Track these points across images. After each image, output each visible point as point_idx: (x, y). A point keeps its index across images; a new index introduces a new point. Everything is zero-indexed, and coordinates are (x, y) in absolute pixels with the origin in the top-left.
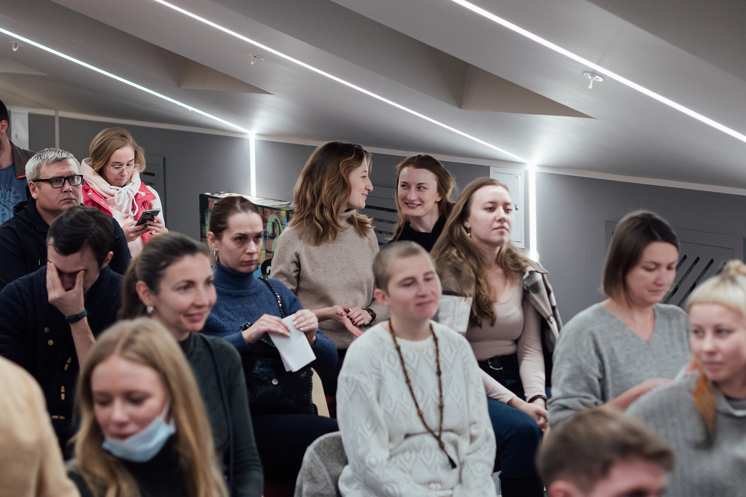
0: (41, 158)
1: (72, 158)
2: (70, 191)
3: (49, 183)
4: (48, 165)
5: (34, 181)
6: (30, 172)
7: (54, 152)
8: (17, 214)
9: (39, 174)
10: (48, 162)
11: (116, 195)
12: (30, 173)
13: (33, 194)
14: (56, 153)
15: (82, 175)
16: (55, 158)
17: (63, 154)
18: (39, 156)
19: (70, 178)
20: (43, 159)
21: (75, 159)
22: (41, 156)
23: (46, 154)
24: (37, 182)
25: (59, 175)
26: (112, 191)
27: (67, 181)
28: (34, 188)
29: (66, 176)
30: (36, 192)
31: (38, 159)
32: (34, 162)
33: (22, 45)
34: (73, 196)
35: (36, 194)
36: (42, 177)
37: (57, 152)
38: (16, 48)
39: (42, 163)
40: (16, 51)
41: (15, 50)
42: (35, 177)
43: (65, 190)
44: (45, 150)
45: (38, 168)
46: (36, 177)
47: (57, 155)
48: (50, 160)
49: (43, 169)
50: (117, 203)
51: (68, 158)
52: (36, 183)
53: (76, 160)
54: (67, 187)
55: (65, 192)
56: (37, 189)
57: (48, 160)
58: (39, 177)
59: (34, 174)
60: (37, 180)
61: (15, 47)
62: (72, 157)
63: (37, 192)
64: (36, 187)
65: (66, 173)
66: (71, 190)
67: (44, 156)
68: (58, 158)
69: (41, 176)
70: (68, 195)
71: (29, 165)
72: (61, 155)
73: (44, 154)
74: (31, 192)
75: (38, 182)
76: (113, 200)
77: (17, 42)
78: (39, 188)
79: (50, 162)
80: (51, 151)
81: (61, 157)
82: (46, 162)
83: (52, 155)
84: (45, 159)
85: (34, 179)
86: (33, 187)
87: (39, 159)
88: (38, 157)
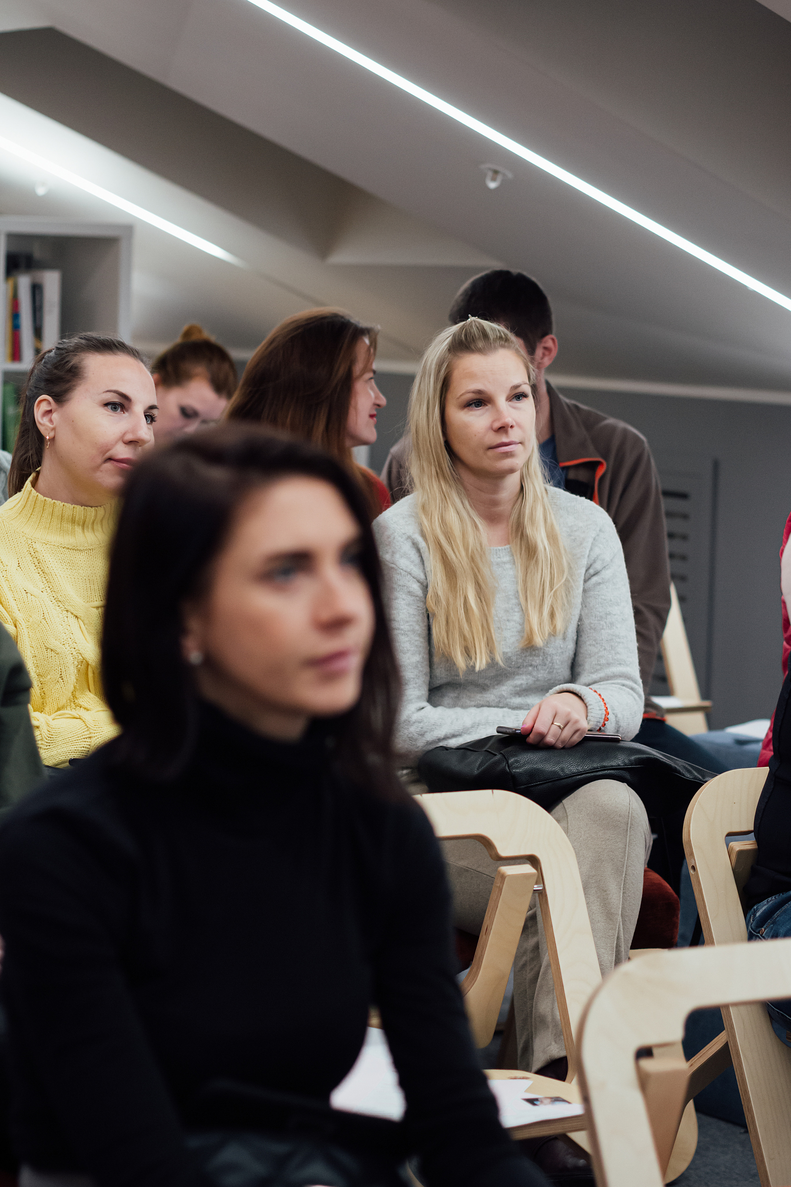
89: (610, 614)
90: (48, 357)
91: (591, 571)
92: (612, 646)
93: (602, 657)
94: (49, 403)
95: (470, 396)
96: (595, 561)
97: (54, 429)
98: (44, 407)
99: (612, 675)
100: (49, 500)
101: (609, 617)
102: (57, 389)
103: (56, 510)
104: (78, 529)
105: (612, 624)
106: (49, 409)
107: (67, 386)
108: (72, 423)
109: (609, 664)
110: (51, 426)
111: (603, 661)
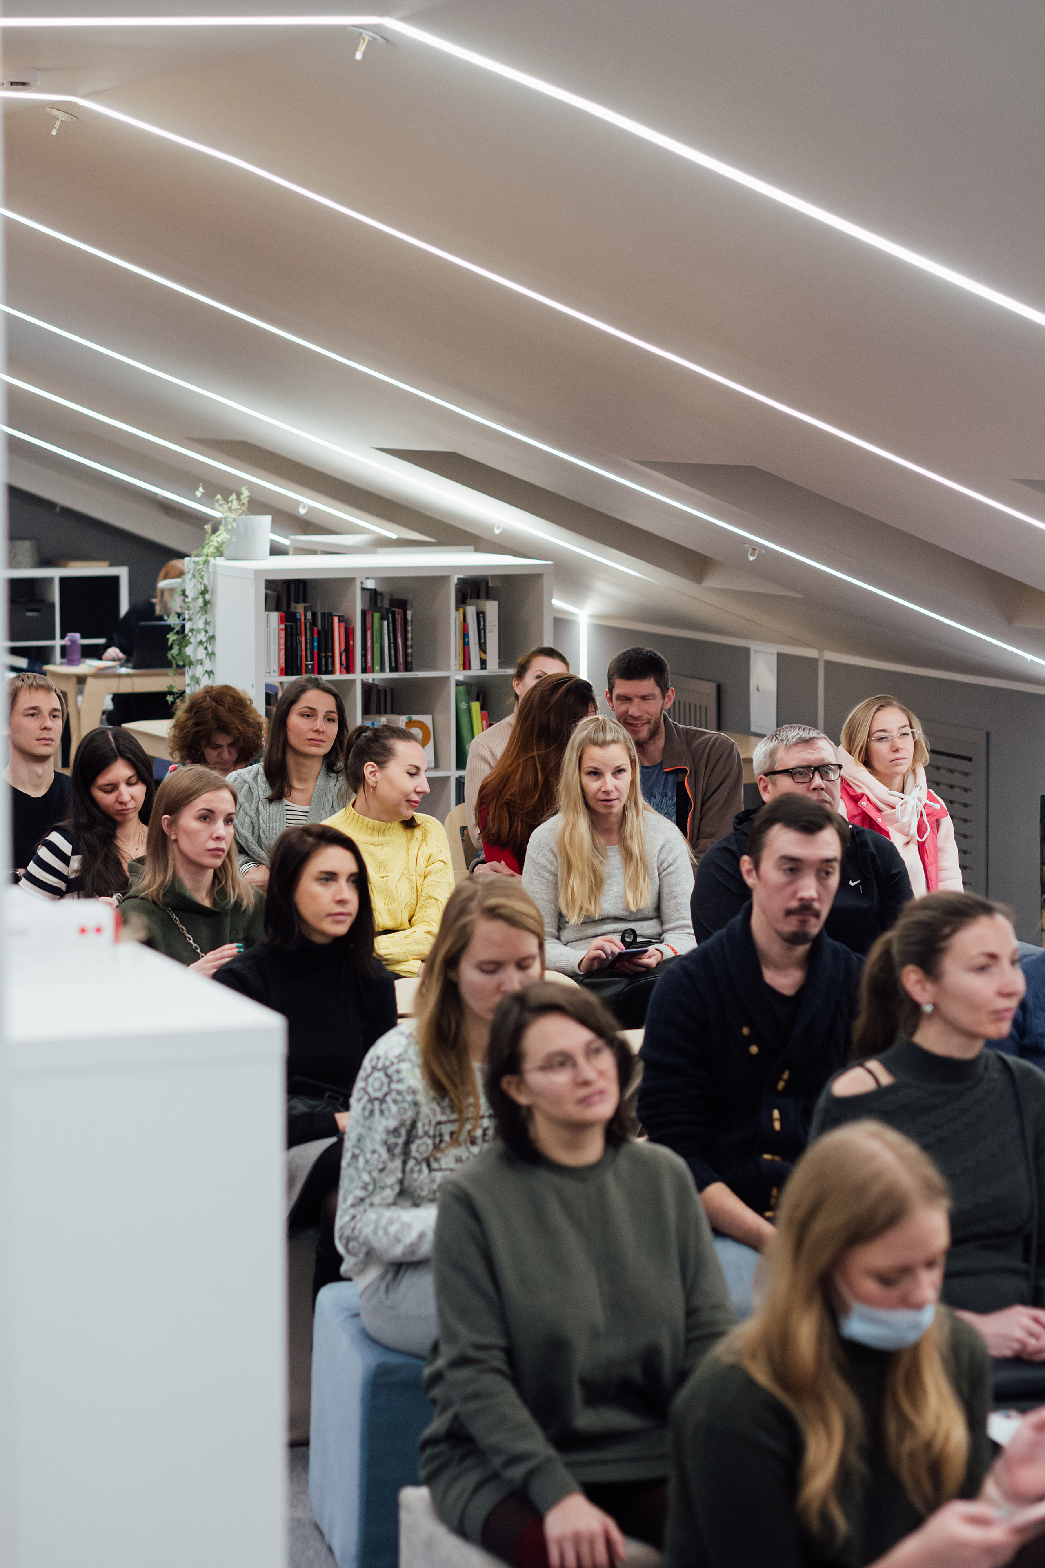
0: (777, 738)
1: (824, 740)
2: (822, 789)
3: (789, 776)
4: (787, 748)
5: (766, 775)
6: (759, 761)
7: (797, 730)
8: (739, 827)
9: (773, 762)
10: (788, 743)
11: (898, 807)
12: (760, 763)
13: (764, 795)
14: (800, 730)
15: (841, 765)
16: (799, 736)
17: (811, 731)
18: (774, 736)
19: (822, 769)
20: (781, 740)
21: (830, 741)
22: (777, 736)
23: (785, 732)
24: (770, 776)
25: (805, 764)
26: (892, 800)
27: (817, 773)
28: (766, 787)
29: (815, 765)
30: (769, 793)
31: (772, 740)
32: (766, 744)
33: (763, 552)
34: (827, 797)
35: (768, 795)
36: (778, 767)
37: (802, 729)
38: (754, 556)
39: (778, 746)
40: (754, 560)
41: (752, 558)
42: (766, 767)
43: (813, 786)
44: (784, 727)
45: (772, 754)
46: (769, 768)
47: (801, 733)
48: (791, 740)
49: (780, 754)
50: (901, 819)
51: (819, 738)
52: (768, 777)
53: (833, 743)
54: (817, 780)
55: (814, 789)
56: (770, 787)
57: (788, 740)
58: (774, 767)
59: (765, 763)
60: (771, 773)
61: (752, 555)
62: (825, 738)
63: (771, 792)
64: (768, 784)
65: (815, 760)
66: (823, 786)
67: (781, 735)
68: (803, 737)
69: (776, 766)
70: (819, 796)
71: (758, 751)
72: (808, 732)
73: (782, 732)
74: (762, 792)
75: (773, 776)
76: (894, 814)
77: (755, 547)
78: (774, 784)
79: (791, 743)
80: (792, 728)
81: (807, 736)
82: (785, 743)
83: (794, 733)
84: (783, 740)
85: (766, 772)
86: (765, 785)
87: (774, 740)
88: (772, 738)
89: (673, 891)
90: (365, 736)
91: (661, 869)
92: (677, 910)
93: (672, 915)
94: (373, 767)
95: (591, 769)
96: (663, 862)
97: (376, 782)
98: (370, 769)
99: (680, 925)
100: (361, 816)
101: (673, 893)
102: (379, 759)
103: (365, 822)
104: (375, 833)
105: (675, 897)
106: (374, 770)
107: (385, 759)
108: (390, 781)
109: (677, 919)
110: (376, 780)
111: (673, 918)
